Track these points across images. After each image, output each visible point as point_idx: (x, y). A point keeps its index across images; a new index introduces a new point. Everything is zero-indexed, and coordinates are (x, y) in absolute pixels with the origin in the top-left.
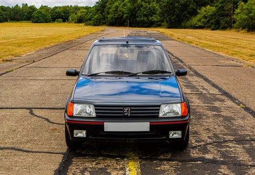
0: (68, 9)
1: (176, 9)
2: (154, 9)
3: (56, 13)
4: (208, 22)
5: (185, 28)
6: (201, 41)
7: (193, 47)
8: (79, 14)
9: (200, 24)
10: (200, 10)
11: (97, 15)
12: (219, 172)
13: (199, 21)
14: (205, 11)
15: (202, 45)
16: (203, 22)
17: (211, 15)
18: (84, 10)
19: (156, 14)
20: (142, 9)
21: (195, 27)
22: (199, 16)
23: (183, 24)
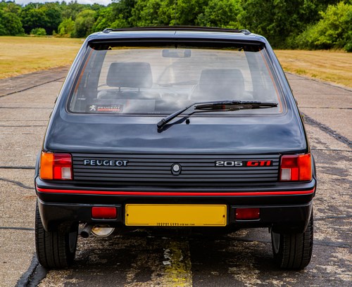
0: (57, 8)
1: (276, 11)
2: (231, 10)
3: (32, 16)
4: (340, 35)
5: (293, 47)
6: (323, 70)
7: (307, 79)
8: (80, 20)
9: (323, 39)
10: (324, 12)
11: (117, 22)
12: (333, 256)
13: (323, 33)
14: (335, 14)
15: (324, 76)
16: (331, 35)
17: (347, 22)
18: (91, 12)
19: (235, 20)
20: (207, 9)
21: (313, 46)
22: (321, 25)
23: (289, 40)
